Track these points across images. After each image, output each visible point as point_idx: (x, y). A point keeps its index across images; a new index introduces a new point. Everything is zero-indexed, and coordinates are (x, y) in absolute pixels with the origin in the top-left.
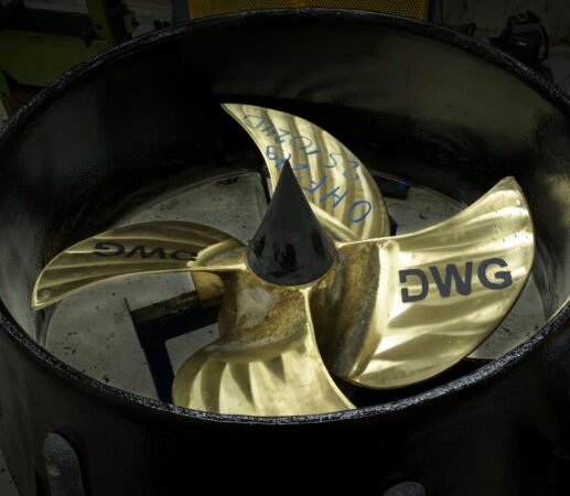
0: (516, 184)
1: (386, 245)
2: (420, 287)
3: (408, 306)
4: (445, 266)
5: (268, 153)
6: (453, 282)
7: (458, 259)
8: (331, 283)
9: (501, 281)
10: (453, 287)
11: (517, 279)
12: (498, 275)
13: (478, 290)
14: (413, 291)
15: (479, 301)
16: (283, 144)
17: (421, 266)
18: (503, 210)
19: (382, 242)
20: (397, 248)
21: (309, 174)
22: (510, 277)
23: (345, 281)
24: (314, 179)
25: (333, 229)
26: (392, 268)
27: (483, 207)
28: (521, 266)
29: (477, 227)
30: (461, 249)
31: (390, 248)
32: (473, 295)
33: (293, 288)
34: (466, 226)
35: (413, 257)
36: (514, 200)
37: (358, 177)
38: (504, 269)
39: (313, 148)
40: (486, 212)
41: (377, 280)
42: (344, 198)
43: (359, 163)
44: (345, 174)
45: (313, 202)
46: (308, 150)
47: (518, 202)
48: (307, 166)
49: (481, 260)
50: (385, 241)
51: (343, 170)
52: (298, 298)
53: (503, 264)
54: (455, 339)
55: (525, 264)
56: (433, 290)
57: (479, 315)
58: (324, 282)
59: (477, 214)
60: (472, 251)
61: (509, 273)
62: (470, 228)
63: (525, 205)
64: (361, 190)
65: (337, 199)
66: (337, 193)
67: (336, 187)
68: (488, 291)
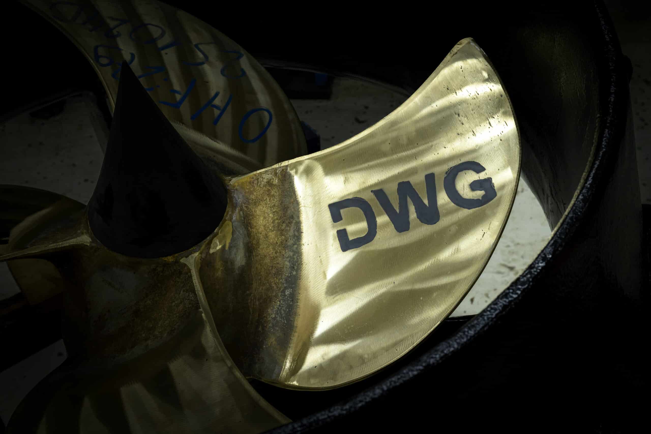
0: (476, 48)
1: (301, 168)
2: (363, 225)
3: (350, 255)
4: (394, 186)
5: (97, 57)
6: (412, 209)
7: (413, 171)
8: (228, 241)
9: (479, 194)
10: (413, 215)
11: (503, 187)
12: (474, 186)
13: (450, 212)
14: (354, 233)
15: (454, 229)
16: (119, 40)
17: (359, 192)
18: (465, 89)
19: (295, 166)
20: (319, 171)
21: (167, 79)
22: (492, 186)
23: (249, 234)
24: (177, 87)
25: (220, 158)
26: (317, 203)
27: (435, 89)
28: (505, 167)
29: (432, 120)
30: (415, 156)
31: (308, 172)
32: (444, 222)
33: (170, 259)
34: (417, 121)
35: (346, 180)
36: (478, 72)
37: (244, 73)
38: (482, 176)
39: (167, 39)
40: (443, 95)
41: (298, 224)
42: (229, 108)
43: (243, 51)
44: (222, 72)
45: (181, 121)
46: (160, 44)
47: (485, 75)
48: (162, 68)
49: (446, 167)
50: (300, 163)
51: (220, 66)
52: (180, 273)
53: (479, 168)
54: (428, 292)
55: (509, 163)
56: (385, 225)
57: (458, 250)
58: (216, 241)
59: (428, 101)
60: (430, 158)
61: (489, 180)
62: (422, 124)
63: (496, 78)
64: (253, 92)
65: (217, 112)
66: (217, 102)
67: (213, 93)
68: (465, 213)
